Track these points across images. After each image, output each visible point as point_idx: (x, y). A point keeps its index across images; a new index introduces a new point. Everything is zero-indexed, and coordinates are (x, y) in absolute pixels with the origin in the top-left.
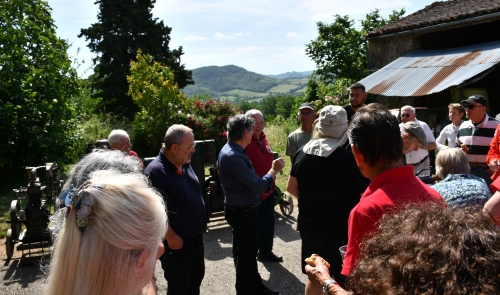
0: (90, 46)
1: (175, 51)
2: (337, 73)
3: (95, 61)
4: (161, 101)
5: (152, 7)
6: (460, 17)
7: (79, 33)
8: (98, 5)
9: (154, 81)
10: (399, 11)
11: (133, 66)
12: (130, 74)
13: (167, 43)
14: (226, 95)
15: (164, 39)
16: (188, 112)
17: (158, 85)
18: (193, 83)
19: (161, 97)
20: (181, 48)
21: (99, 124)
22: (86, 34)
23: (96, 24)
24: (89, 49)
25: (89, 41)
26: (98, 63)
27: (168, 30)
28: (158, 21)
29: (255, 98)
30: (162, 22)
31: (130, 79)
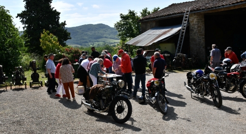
0: (22, 21)
1: (62, 23)
2: (127, 35)
3: (24, 28)
4: (53, 49)
5: (51, 2)
6: (168, 15)
7: (17, 16)
8: (25, 2)
9: (50, 41)
10: (157, 8)
11: (42, 36)
12: (41, 38)
13: (58, 20)
14: (98, 41)
15: (57, 18)
16: (63, 53)
17: (52, 43)
18: (71, 38)
19: (53, 47)
20: (65, 21)
21: (29, 57)
22: (20, 16)
23: (24, 11)
24: (21, 23)
25: (21, 19)
26: (25, 29)
27: (59, 14)
28: (54, 9)
29: (115, 43)
30: (56, 10)
31: (41, 40)
